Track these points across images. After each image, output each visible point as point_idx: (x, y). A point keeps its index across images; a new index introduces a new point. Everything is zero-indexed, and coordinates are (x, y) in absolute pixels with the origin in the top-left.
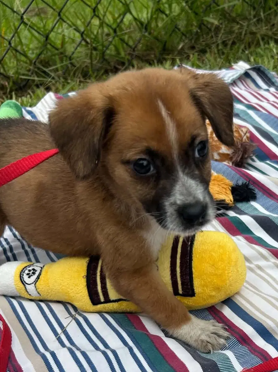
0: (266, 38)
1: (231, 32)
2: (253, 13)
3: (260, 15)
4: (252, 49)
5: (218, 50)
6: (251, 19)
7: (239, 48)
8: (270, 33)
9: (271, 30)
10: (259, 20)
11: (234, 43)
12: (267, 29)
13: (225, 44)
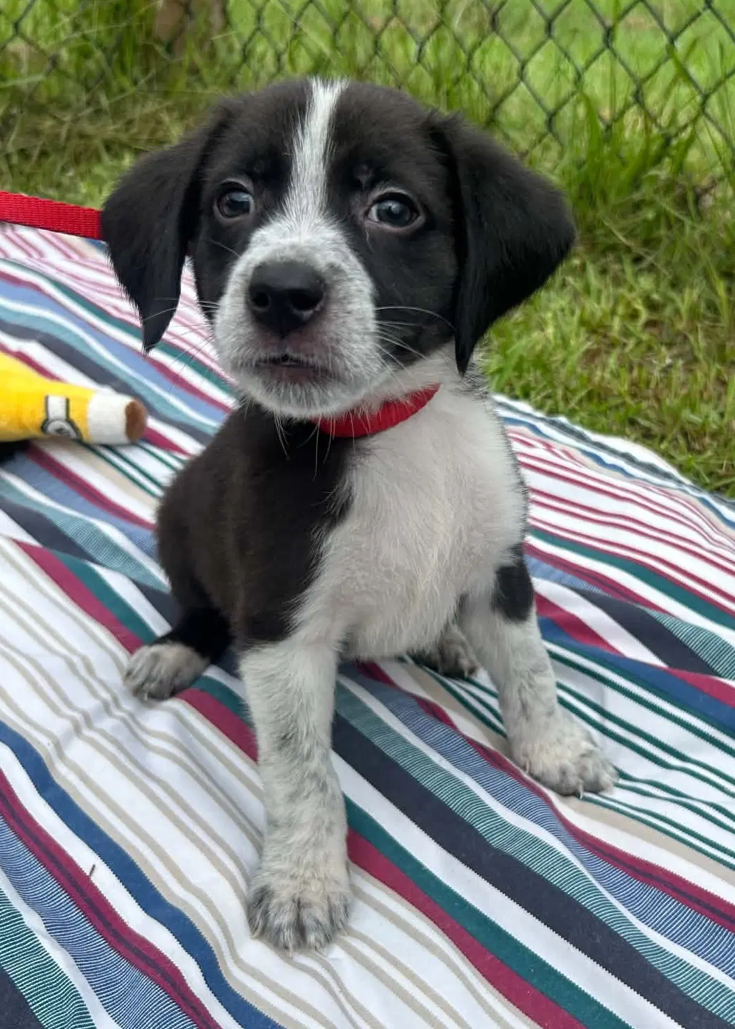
0: (115, 147)
1: (37, 133)
2: (85, 97)
3: (98, 103)
4: (83, 168)
5: (11, 167)
6: (80, 110)
7: (54, 164)
8: (124, 137)
9: (127, 130)
10: (98, 112)
11: (44, 154)
12: (117, 131)
13: (24, 154)
